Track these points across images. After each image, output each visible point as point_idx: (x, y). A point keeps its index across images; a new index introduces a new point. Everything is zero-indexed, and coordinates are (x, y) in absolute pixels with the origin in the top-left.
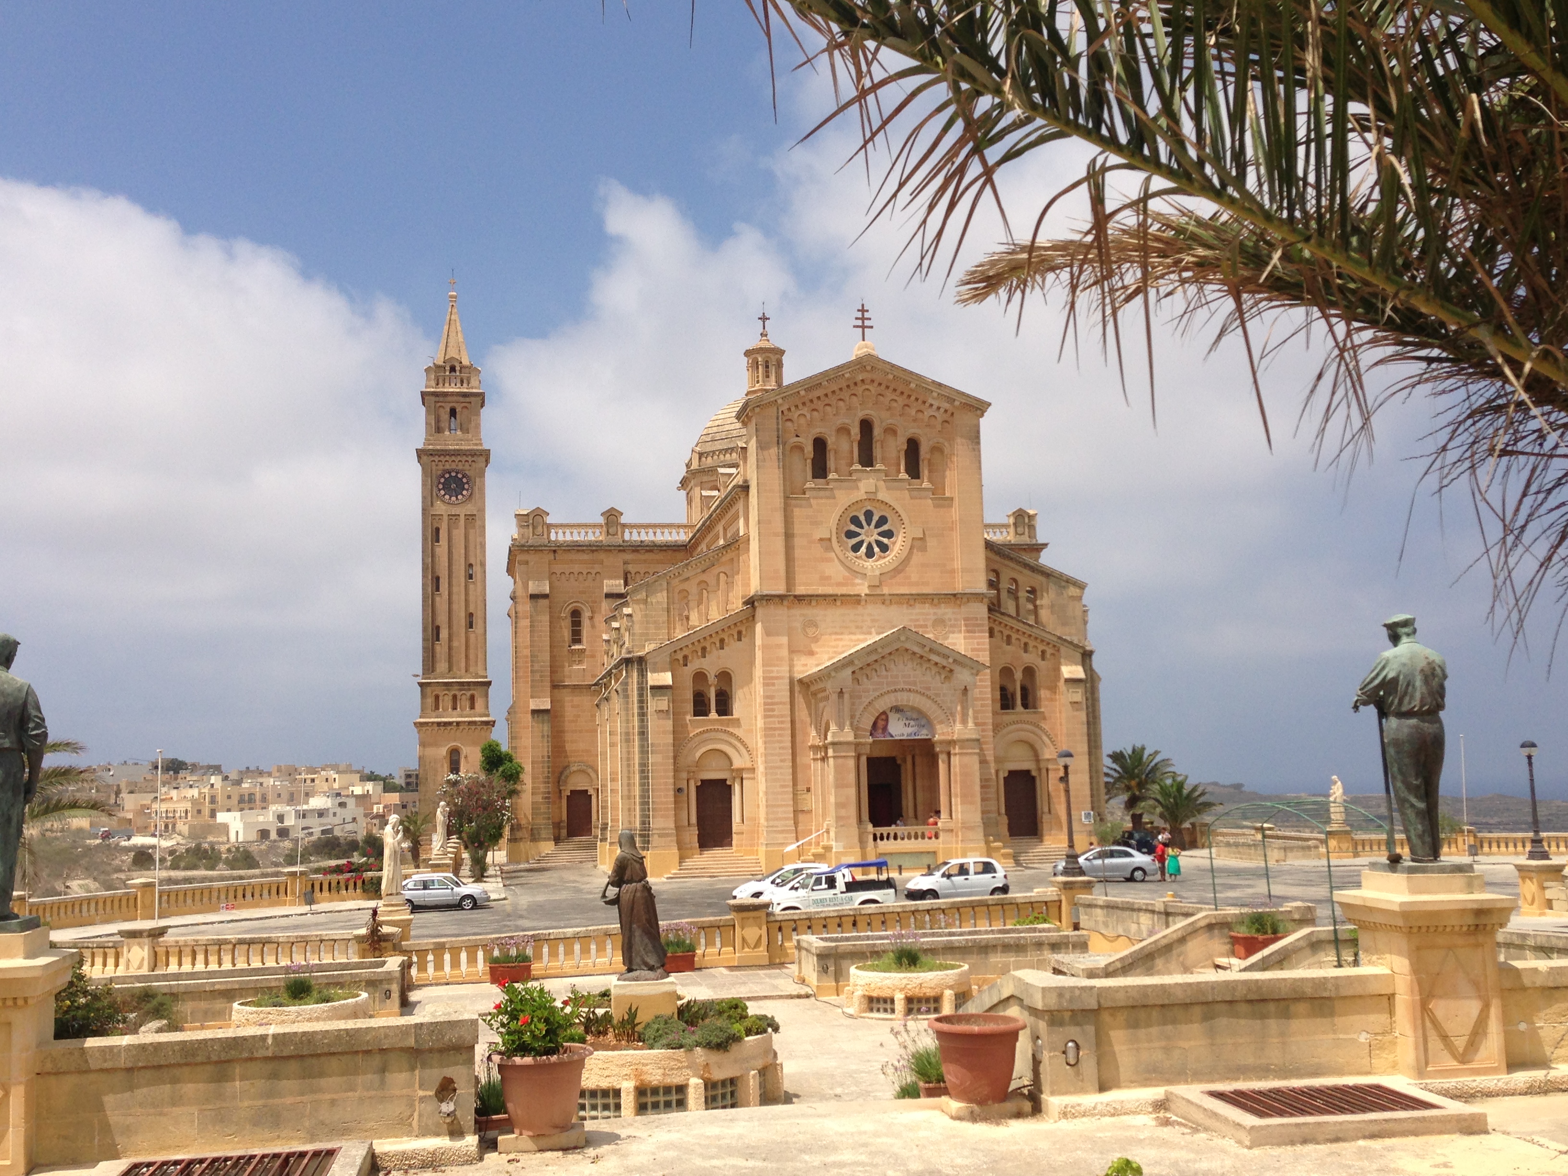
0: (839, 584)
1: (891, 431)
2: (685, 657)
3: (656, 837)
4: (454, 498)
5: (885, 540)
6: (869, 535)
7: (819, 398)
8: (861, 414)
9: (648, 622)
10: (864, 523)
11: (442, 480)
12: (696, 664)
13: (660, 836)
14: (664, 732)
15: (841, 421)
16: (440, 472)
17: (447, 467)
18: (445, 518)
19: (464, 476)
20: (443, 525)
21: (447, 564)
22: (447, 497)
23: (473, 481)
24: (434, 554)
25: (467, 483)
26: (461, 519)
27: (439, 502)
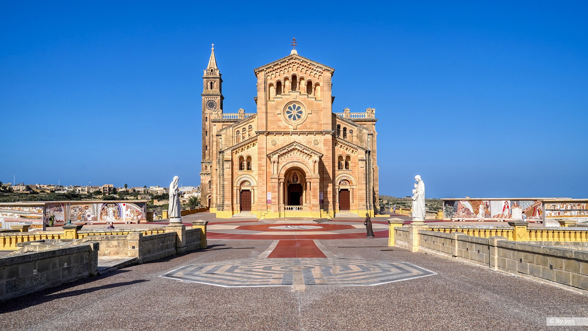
0: (283, 128)
1: (302, 79)
2: (237, 151)
3: (225, 207)
4: (211, 109)
5: (300, 115)
6: (294, 112)
7: (278, 68)
8: (292, 73)
9: (226, 141)
10: (293, 109)
11: (208, 103)
12: (240, 154)
13: (227, 206)
14: (228, 175)
15: (285, 75)
16: (207, 101)
17: (209, 99)
18: (208, 114)
19: (214, 102)
20: (208, 116)
21: (209, 128)
22: (209, 108)
23: (217, 103)
24: (206, 125)
25: (215, 104)
26: (213, 115)
27: (207, 109)
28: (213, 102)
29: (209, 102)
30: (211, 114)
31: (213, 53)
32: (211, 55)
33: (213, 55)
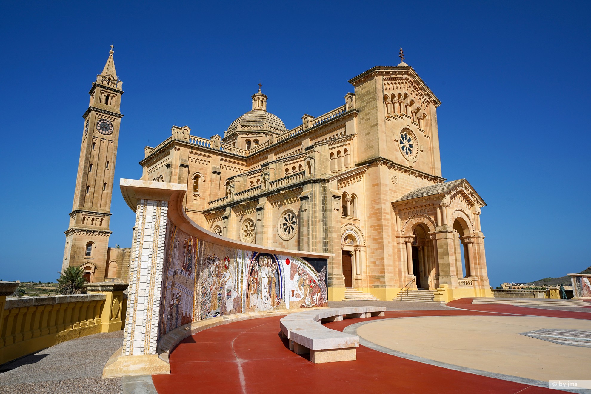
5: (411, 149)
6: (406, 144)
8: (404, 91)
10: (405, 139)
11: (100, 123)
12: (344, 189)
13: (337, 279)
15: (399, 91)
16: (99, 119)
17: (103, 118)
18: (99, 139)
19: (110, 124)
20: (97, 142)
21: (97, 159)
22: (101, 131)
23: (114, 127)
24: (92, 154)
25: (111, 127)
26: (107, 141)
27: (97, 132)
28: (108, 123)
29: (102, 122)
30: (103, 140)
31: (112, 57)
32: (109, 59)
33: (112, 60)
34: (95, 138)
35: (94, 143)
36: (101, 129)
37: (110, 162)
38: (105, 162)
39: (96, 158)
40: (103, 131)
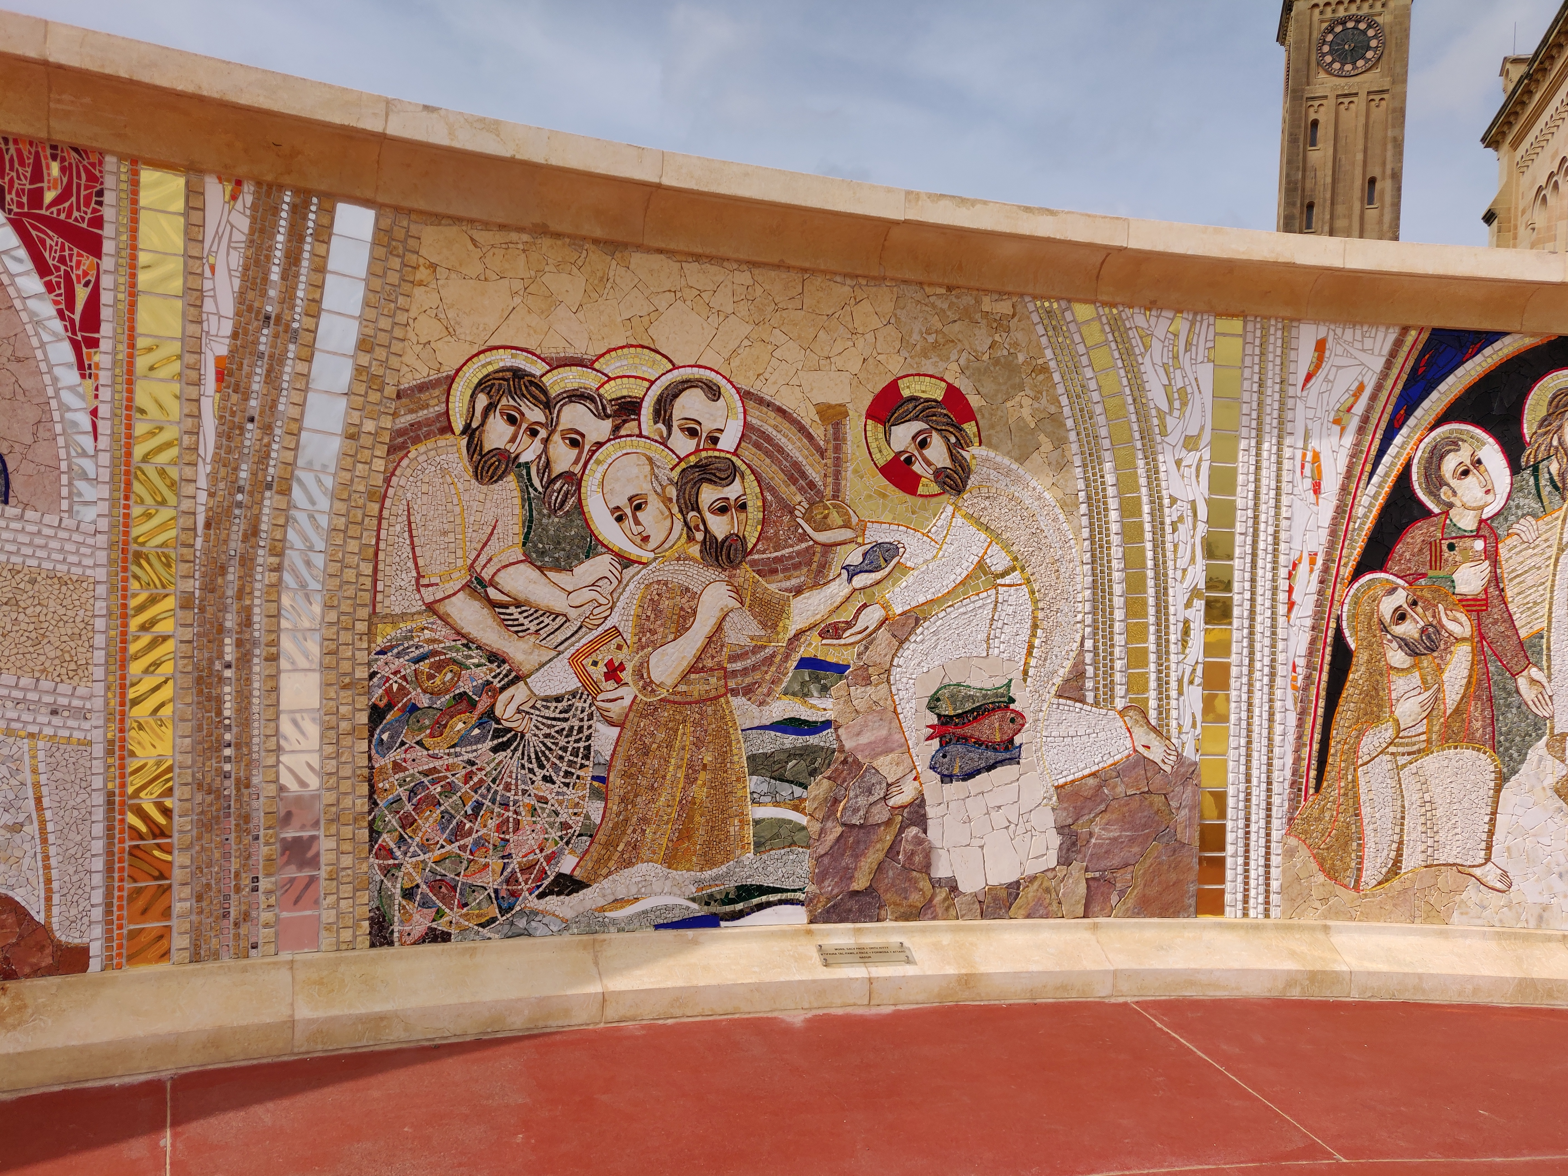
4: (1348, 67)
11: (1330, 38)
16: (1325, 25)
17: (1340, 13)
18: (1331, 102)
19: (1369, 26)
20: (1324, 116)
21: (1329, 180)
22: (1336, 66)
23: (1387, 30)
24: (1309, 165)
25: (1375, 37)
26: (1360, 102)
27: (1322, 75)
28: (1362, 26)
29: (1339, 29)
30: (1346, 101)
34: (1316, 103)
35: (1315, 123)
36: (1333, 61)
37: (1379, 178)
38: (1358, 183)
39: (1325, 176)
40: (1343, 65)
